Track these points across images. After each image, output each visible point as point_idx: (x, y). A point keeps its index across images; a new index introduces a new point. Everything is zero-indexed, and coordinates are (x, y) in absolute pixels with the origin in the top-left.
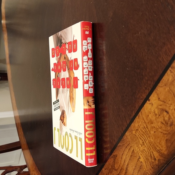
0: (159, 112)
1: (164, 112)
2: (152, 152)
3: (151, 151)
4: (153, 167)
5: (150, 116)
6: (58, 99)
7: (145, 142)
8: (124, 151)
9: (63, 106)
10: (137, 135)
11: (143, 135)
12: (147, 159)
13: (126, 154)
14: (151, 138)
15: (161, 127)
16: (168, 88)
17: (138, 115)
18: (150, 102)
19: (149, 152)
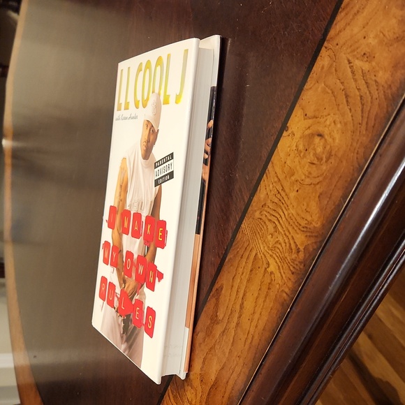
0: (306, 144)
1: (316, 137)
2: (293, 238)
3: (290, 237)
4: (294, 271)
5: (288, 162)
6: (158, 187)
7: (279, 222)
8: (238, 267)
9: (146, 170)
10: (264, 218)
11: (275, 211)
12: (283, 259)
13: (241, 273)
14: (290, 207)
15: (310, 173)
16: (323, 85)
17: (267, 171)
18: (290, 131)
19: (287, 241)
